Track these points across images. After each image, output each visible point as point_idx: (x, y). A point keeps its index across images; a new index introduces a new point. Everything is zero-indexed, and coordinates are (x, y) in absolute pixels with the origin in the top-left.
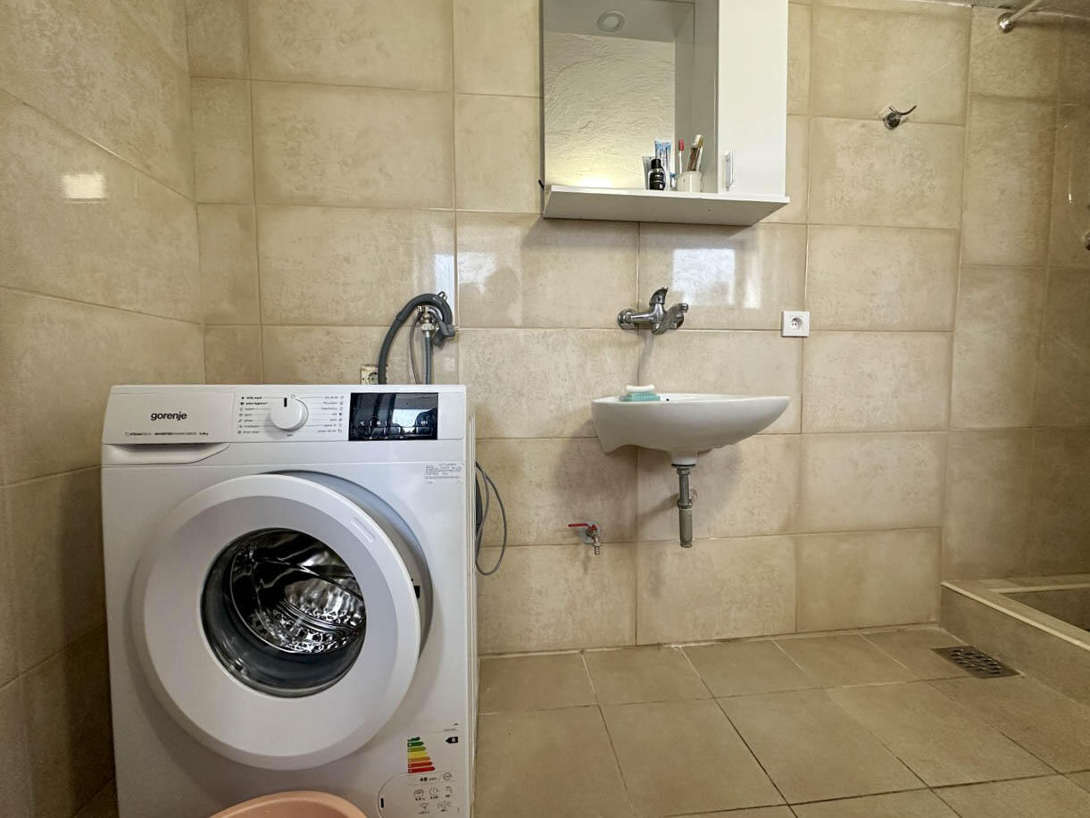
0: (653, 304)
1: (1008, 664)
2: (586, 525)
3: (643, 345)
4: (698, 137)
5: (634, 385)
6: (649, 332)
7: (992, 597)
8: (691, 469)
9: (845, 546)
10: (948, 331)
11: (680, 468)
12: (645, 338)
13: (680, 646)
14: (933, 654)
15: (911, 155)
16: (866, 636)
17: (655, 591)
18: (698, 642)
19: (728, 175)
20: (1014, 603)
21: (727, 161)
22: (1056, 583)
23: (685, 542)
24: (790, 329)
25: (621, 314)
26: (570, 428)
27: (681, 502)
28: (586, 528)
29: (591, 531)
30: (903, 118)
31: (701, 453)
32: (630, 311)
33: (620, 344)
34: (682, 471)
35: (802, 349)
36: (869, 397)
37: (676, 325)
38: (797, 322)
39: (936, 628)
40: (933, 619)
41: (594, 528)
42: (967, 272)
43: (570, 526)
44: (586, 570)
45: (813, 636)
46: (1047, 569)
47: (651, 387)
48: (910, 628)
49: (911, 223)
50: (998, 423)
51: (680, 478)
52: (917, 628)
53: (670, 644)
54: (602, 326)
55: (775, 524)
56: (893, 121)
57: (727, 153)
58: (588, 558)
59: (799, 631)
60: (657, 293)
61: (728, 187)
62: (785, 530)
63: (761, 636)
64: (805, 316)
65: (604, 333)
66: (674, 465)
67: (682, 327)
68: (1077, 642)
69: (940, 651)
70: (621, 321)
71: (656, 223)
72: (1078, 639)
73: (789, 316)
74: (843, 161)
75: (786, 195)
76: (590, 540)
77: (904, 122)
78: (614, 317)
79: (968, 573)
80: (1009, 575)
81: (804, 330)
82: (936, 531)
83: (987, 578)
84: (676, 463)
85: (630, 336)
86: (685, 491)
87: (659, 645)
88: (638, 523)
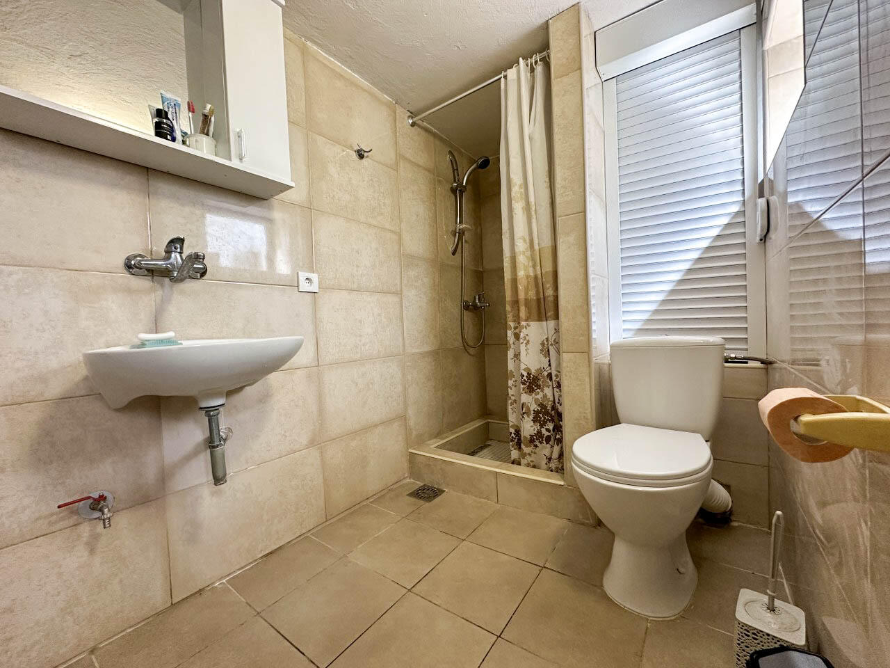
0: (168, 252)
1: (441, 487)
2: (89, 498)
3: (159, 293)
4: (209, 106)
5: (151, 332)
6: (167, 280)
7: (432, 451)
8: (221, 409)
9: (353, 444)
10: (399, 293)
11: (207, 410)
12: (162, 286)
13: (224, 581)
14: (408, 497)
15: (372, 180)
16: (371, 502)
17: (192, 538)
18: (242, 568)
19: (240, 149)
20: (440, 451)
21: (239, 137)
22: (456, 433)
23: (218, 479)
24: (304, 286)
25: (129, 259)
26: (56, 389)
27: (212, 443)
28: (90, 501)
29: (98, 503)
30: (366, 154)
31: (230, 393)
32: (140, 256)
33: (129, 291)
34: (211, 415)
35: (315, 303)
36: (361, 336)
37: (199, 275)
38: (310, 281)
39: (408, 480)
40: (406, 475)
41: (102, 498)
42: (407, 260)
43: (59, 507)
44: (92, 551)
45: (338, 517)
46: (452, 427)
47: (171, 334)
48: (395, 486)
49: (374, 222)
50: (426, 348)
51: (209, 420)
52: (398, 485)
53: (214, 583)
54: (102, 269)
55: (304, 440)
56: (361, 154)
57: (238, 130)
58: (95, 537)
59: (328, 518)
60: (172, 241)
61: (241, 159)
62: (312, 443)
63: (300, 536)
64: (314, 277)
65: (104, 277)
66: (201, 408)
67: (204, 278)
68: (464, 463)
69: (411, 495)
70: (128, 266)
71: (168, 173)
72: (465, 461)
73: (303, 276)
74: (333, 170)
75: (292, 181)
76: (97, 514)
77: (367, 157)
78: (121, 261)
79: (420, 441)
80: (438, 435)
81: (314, 288)
82: (403, 418)
83: (428, 440)
84: (204, 405)
85: (143, 283)
86: (215, 431)
87: (200, 592)
88: (165, 477)
